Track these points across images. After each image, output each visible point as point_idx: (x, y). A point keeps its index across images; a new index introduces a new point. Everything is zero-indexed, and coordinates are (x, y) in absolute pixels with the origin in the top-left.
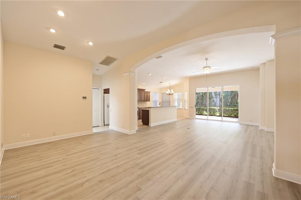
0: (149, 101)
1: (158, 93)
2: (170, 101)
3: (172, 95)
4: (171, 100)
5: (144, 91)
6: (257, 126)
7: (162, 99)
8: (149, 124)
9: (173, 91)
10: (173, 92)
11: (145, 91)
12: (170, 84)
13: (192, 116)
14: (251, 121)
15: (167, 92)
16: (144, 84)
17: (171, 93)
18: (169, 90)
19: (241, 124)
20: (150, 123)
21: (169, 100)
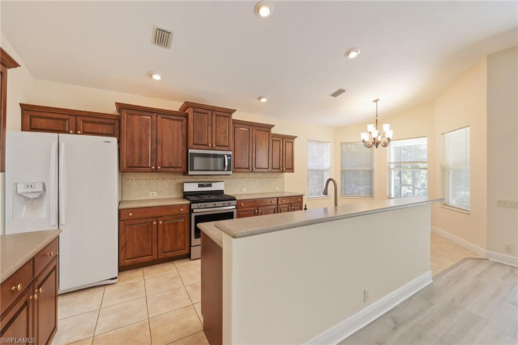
0: (291, 170)
3: (385, 145)
5: (269, 131)
7: (342, 166)
9: (391, 128)
10: (389, 134)
11: (273, 131)
12: (376, 101)
15: (365, 137)
17: (379, 139)
18: (371, 127)
21: (370, 168)
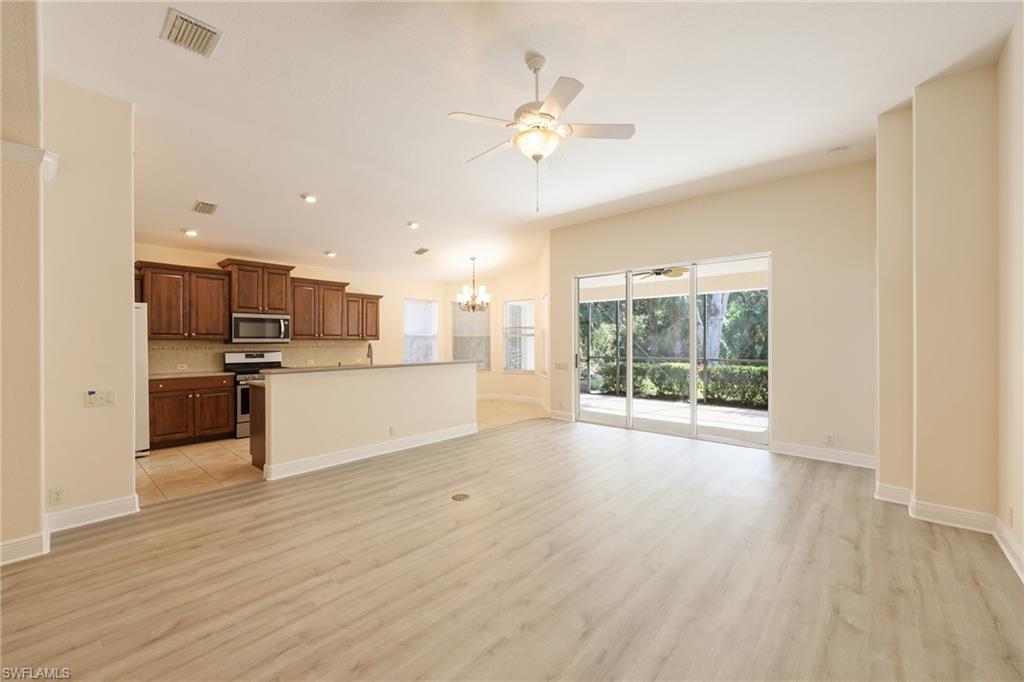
0: (376, 336)
1: (436, 301)
2: (488, 339)
4: (492, 335)
5: (342, 291)
6: (860, 468)
8: (265, 466)
9: (487, 292)
11: (348, 290)
13: (561, 407)
14: (830, 442)
16: (332, 255)
19: (780, 456)
20: (269, 464)
21: (485, 335)
